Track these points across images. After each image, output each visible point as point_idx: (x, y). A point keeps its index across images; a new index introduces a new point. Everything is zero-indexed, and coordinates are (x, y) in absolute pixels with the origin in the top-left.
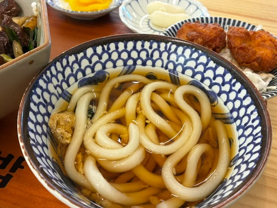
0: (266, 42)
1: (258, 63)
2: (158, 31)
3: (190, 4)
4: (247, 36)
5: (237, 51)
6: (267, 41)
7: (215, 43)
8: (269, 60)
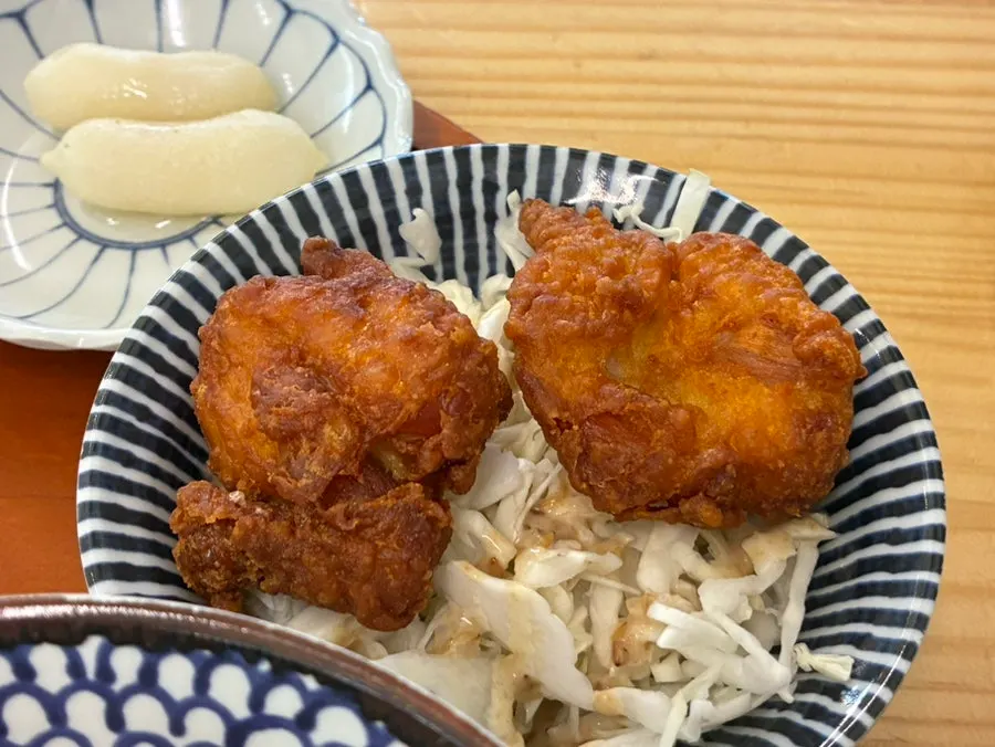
0: (747, 333)
1: (720, 505)
2: (122, 246)
3: (290, 12)
4: (627, 313)
5: (581, 444)
6: (748, 322)
7: (430, 444)
8: (781, 464)
